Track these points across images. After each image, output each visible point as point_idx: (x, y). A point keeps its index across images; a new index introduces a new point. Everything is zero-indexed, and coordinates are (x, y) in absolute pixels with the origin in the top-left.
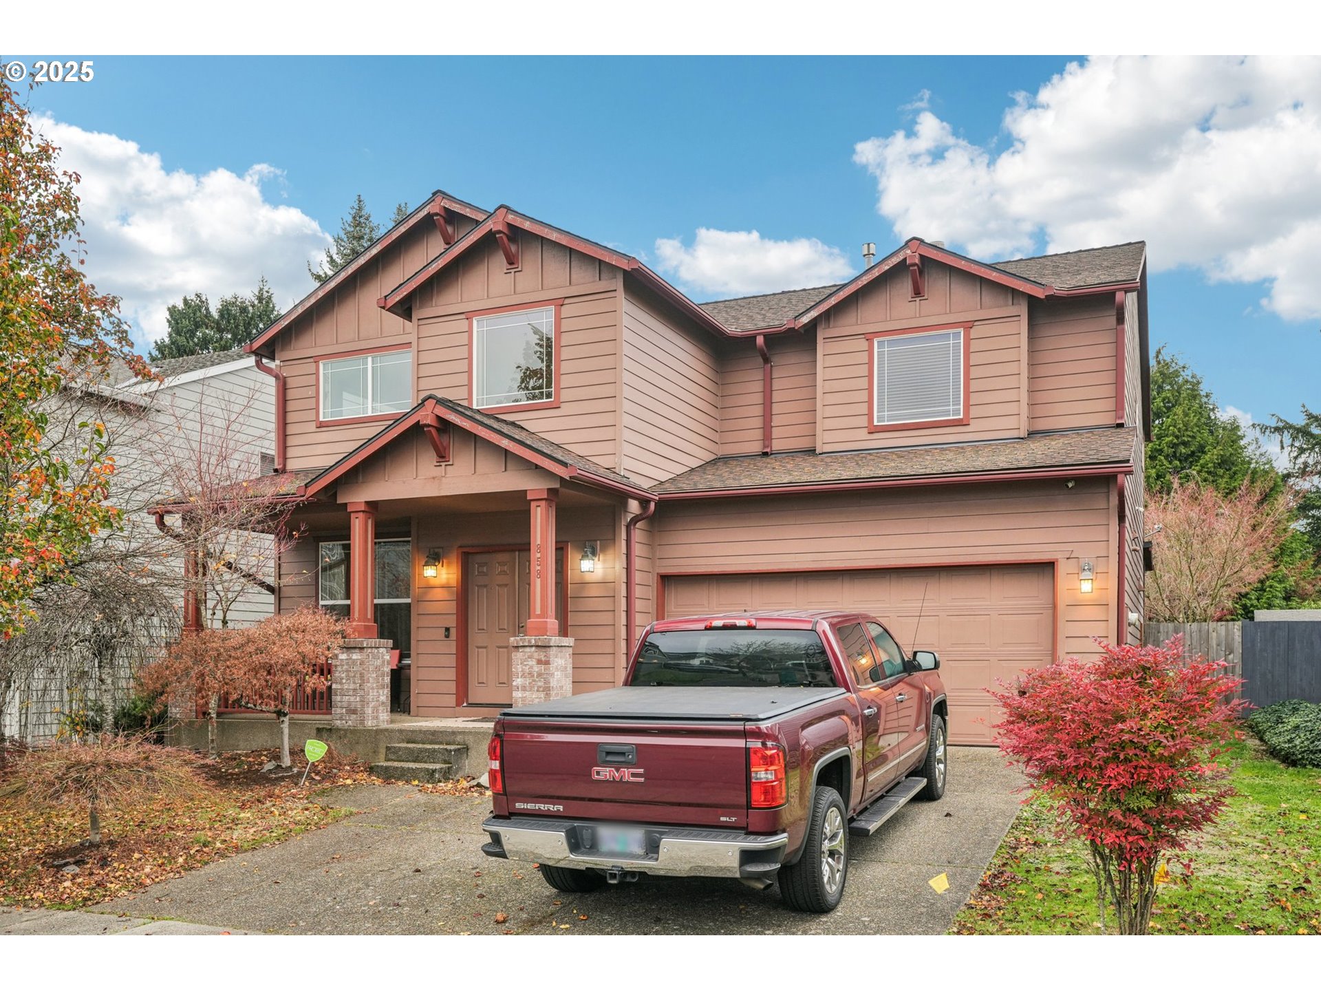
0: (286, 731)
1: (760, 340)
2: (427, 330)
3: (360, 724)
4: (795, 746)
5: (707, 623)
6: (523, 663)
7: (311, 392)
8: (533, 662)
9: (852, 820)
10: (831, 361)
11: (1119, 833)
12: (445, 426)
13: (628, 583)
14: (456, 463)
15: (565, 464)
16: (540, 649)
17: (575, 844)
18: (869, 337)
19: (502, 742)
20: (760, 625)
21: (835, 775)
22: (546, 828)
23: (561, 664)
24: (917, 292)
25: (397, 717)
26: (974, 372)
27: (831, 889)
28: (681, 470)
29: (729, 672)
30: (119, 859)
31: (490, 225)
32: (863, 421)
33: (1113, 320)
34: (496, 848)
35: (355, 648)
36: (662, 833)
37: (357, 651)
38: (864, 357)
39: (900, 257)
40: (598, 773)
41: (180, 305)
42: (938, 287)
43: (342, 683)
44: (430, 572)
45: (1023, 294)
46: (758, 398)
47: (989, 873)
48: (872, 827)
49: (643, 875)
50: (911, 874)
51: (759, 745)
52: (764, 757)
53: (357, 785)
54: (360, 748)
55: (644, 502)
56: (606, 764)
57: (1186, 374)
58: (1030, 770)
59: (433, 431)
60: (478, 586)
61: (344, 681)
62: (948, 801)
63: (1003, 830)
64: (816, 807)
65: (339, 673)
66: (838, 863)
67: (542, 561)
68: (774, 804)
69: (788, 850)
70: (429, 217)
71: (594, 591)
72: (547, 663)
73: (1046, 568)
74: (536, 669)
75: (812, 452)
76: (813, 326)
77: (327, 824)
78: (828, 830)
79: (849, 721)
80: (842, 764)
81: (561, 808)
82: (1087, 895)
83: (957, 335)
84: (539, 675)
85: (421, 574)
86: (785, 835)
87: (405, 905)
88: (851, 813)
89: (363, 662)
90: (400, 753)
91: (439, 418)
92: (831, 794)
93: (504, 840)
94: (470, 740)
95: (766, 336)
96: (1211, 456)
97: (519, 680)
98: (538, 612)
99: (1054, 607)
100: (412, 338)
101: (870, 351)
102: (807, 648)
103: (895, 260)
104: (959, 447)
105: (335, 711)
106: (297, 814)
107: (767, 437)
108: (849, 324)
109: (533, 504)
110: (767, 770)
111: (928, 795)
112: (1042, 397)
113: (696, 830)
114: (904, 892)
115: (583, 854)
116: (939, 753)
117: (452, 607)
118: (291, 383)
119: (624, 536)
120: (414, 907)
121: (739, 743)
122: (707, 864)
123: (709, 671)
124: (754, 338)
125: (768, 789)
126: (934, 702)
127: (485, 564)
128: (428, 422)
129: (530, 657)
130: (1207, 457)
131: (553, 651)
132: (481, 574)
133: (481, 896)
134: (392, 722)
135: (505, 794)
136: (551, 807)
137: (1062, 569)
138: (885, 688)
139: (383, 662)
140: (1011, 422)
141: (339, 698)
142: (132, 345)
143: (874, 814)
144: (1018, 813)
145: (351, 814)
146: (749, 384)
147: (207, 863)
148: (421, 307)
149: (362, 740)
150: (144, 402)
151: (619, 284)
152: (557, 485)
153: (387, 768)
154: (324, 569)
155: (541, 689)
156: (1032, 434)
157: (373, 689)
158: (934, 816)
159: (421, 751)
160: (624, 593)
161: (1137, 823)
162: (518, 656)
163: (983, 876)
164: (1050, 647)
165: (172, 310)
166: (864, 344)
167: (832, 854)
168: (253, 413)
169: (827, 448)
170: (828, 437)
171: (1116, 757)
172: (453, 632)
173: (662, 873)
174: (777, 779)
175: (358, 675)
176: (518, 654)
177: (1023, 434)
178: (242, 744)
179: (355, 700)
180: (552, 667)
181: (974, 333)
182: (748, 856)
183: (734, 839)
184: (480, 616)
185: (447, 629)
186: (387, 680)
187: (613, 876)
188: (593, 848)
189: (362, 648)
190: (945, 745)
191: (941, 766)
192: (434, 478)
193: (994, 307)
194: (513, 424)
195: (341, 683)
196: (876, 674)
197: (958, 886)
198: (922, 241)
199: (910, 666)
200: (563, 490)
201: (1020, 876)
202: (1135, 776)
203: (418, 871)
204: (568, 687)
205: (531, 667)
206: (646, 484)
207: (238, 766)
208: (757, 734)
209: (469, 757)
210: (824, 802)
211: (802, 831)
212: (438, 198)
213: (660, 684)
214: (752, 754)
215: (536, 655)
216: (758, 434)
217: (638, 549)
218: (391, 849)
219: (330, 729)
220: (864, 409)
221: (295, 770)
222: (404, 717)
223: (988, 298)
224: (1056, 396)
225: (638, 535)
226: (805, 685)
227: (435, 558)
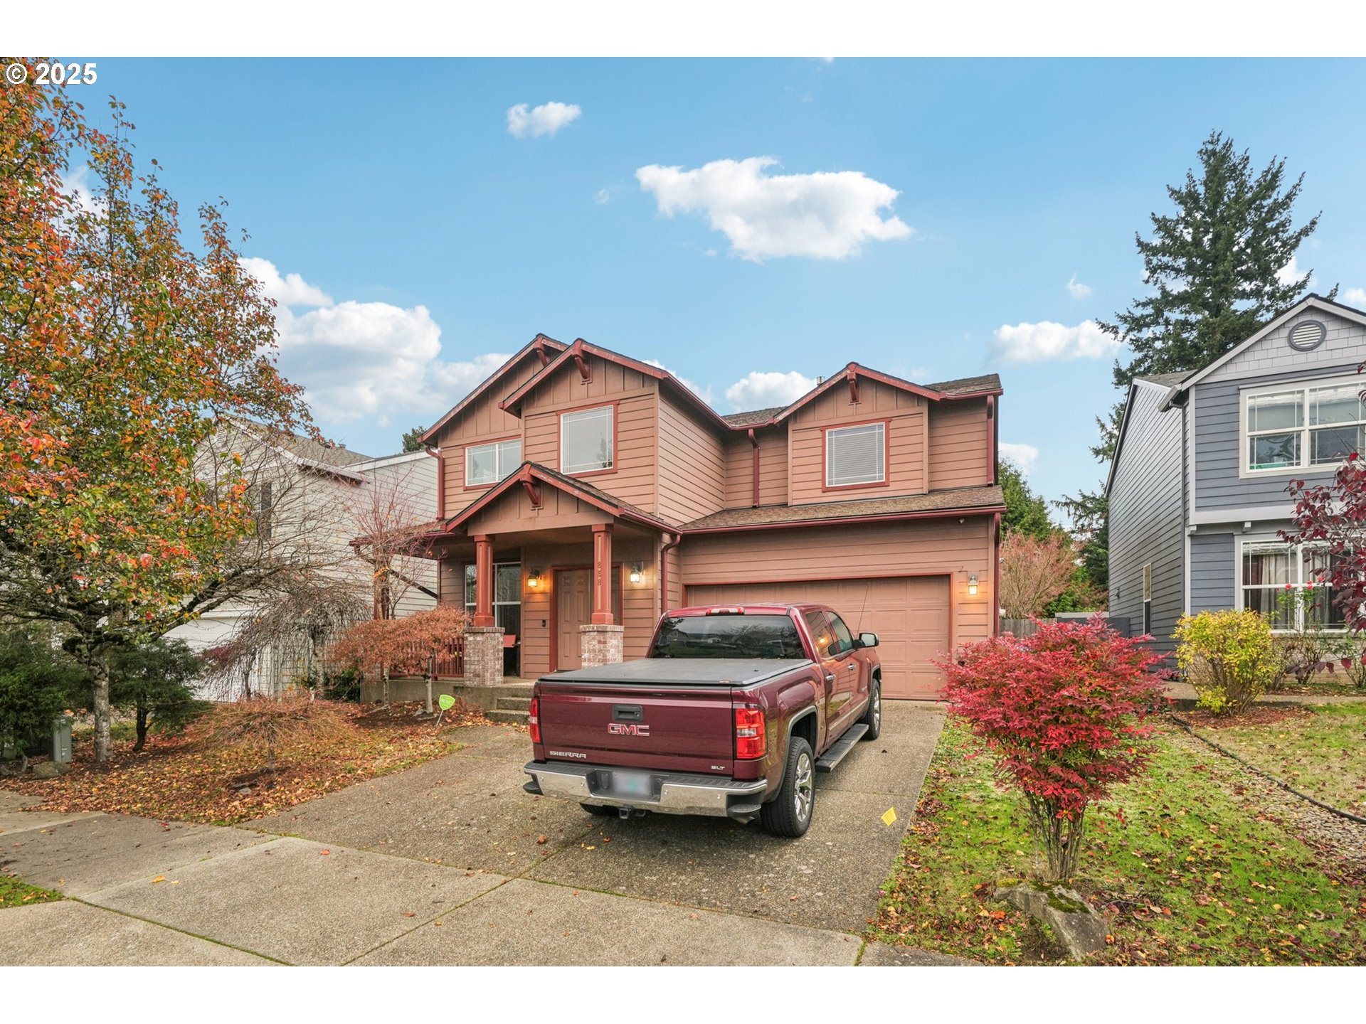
0: (430, 689)
1: (751, 432)
2: (531, 423)
3: (482, 684)
4: (773, 704)
5: (708, 611)
6: (589, 643)
7: (460, 468)
8: (595, 643)
9: (817, 760)
10: (797, 445)
11: (1056, 785)
12: (537, 482)
13: (662, 590)
14: (545, 508)
15: (616, 507)
16: (600, 633)
17: (595, 784)
18: (823, 429)
19: (539, 702)
20: (747, 612)
21: (806, 728)
22: (573, 772)
23: (615, 645)
24: (854, 399)
25: (508, 678)
26: (892, 451)
27: (802, 818)
28: (699, 516)
29: (730, 648)
30: (282, 784)
31: (571, 352)
32: (819, 484)
33: (985, 416)
34: (534, 788)
35: (478, 633)
36: (664, 779)
37: (480, 635)
38: (819, 443)
39: (843, 375)
40: (613, 728)
41: (410, 434)
42: (868, 395)
43: (470, 656)
44: (532, 583)
45: (925, 398)
46: (750, 471)
47: (922, 801)
48: (832, 765)
49: (649, 812)
50: (862, 801)
51: (744, 707)
52: (748, 717)
53: (475, 727)
54: (481, 701)
55: (673, 535)
56: (618, 721)
57: (1012, 470)
58: (976, 729)
59: (529, 486)
60: (564, 593)
62: (884, 738)
63: (926, 764)
64: (790, 754)
65: (468, 650)
66: (807, 796)
67: (602, 573)
68: (756, 756)
69: (767, 792)
70: (534, 350)
71: (639, 595)
72: (605, 643)
73: (945, 578)
74: (597, 647)
75: (785, 505)
76: (785, 422)
77: (443, 756)
78: (799, 772)
79: (815, 685)
80: (811, 718)
81: (585, 756)
82: (1003, 822)
83: (881, 427)
84: (600, 651)
85: (527, 585)
86: (765, 781)
87: (475, 825)
88: (817, 755)
89: (483, 642)
90: (507, 704)
91: (533, 477)
92: (802, 743)
93: (540, 780)
95: (755, 429)
96: (1028, 519)
97: (586, 654)
98: (599, 608)
99: (950, 605)
100: (522, 432)
101: (824, 438)
102: (782, 630)
103: (840, 377)
104: (883, 500)
105: (466, 675)
106: (424, 748)
107: (756, 496)
108: (810, 420)
109: (596, 535)
110: (749, 728)
111: (870, 736)
112: (937, 467)
113: (691, 777)
114: (858, 818)
115: (601, 794)
116: (876, 706)
117: (547, 607)
118: (447, 462)
119: (659, 558)
120: (481, 827)
121: (727, 705)
122: (703, 805)
123: (718, 648)
124: (747, 430)
125: (751, 744)
126: (873, 669)
127: (568, 578)
128: (525, 479)
129: (594, 639)
130: (1025, 520)
131: (609, 635)
132: (566, 584)
133: (534, 818)
134: (505, 682)
135: (542, 743)
136: (577, 755)
137: (956, 579)
138: (839, 660)
139: (498, 642)
140: (917, 484)
141: (468, 666)
142: (312, 420)
143: (833, 754)
144: (935, 750)
145: (463, 748)
146: (744, 462)
147: (345, 786)
148: (527, 408)
149: (483, 695)
150: (358, 477)
151: (656, 389)
152: (611, 521)
153: (496, 714)
154: (468, 584)
155: (601, 661)
156: (931, 492)
157: (491, 660)
158: (874, 752)
159: (520, 702)
160: (659, 596)
161: (1075, 778)
162: (585, 638)
163: (917, 804)
164: (947, 632)
165: (406, 437)
166: (819, 434)
167: (802, 789)
168: (415, 475)
169: (795, 503)
170: (796, 495)
171: (1057, 719)
172: (548, 623)
173: (666, 811)
174: (758, 735)
175: (481, 651)
177: (926, 491)
178: (409, 697)
179: (479, 668)
180: (609, 645)
181: (892, 425)
182: (733, 800)
183: (723, 785)
184: (564, 614)
185: (544, 621)
186: (501, 654)
187: (624, 813)
188: (609, 788)
189: (483, 633)
190: (880, 699)
191: (877, 715)
192: (530, 519)
193: (906, 408)
194: (586, 484)
196: (833, 649)
197: (902, 815)
198: (857, 364)
199: (857, 644)
200: (616, 525)
201: (946, 803)
202: (1074, 737)
203: (493, 795)
204: (620, 658)
205: (594, 646)
206: (675, 524)
207: (401, 712)
208: (742, 697)
210: (796, 750)
211: (778, 777)
212: (540, 339)
213: (673, 657)
214: (737, 715)
215: (597, 638)
216: (750, 494)
217: (669, 567)
218: (481, 776)
219: (460, 687)
220: (819, 476)
221: (435, 715)
222: (517, 679)
223: (901, 402)
224: (947, 466)
225: (669, 558)
226: (782, 658)
227: (536, 574)
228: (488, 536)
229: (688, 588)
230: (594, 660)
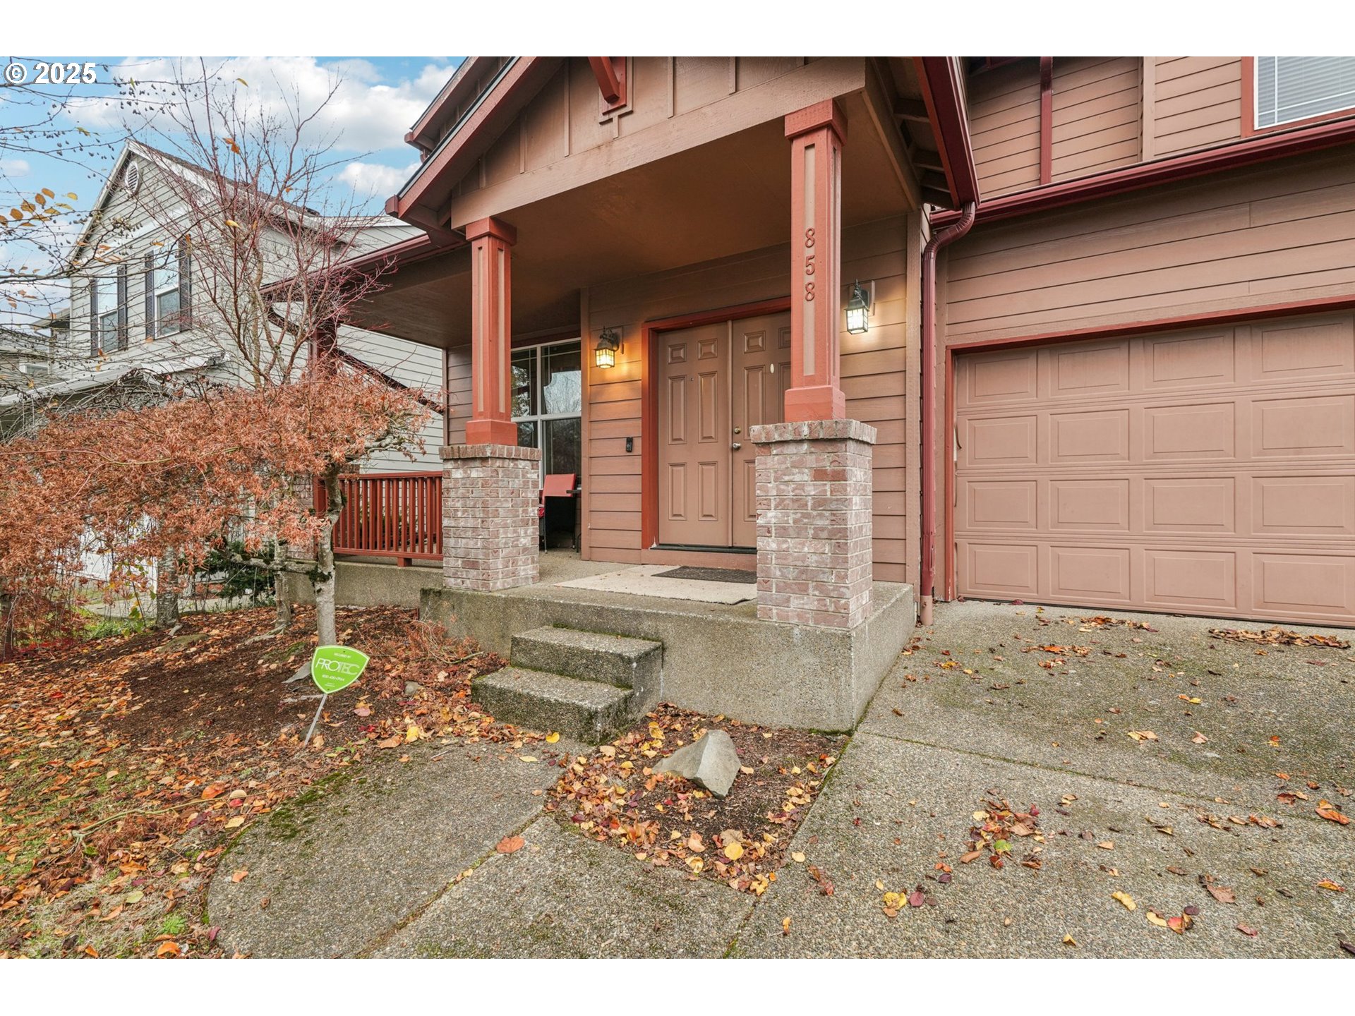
3: (483, 585)
6: (782, 478)
8: (804, 476)
14: (636, 110)
16: (821, 446)
25: (556, 559)
35: (474, 459)
37: (477, 463)
43: (457, 517)
44: (605, 359)
54: (481, 627)
60: (671, 378)
61: (459, 514)
65: (453, 503)
67: (819, 263)
71: (864, 366)
72: (837, 476)
74: (811, 490)
84: (820, 503)
85: (594, 365)
89: (486, 482)
90: (536, 653)
94: (669, 633)
97: (771, 514)
98: (809, 370)
105: (448, 563)
109: (798, 146)
117: (636, 409)
119: (919, 270)
127: (683, 346)
129: (798, 465)
132: (677, 360)
139: (526, 483)
141: (452, 542)
149: (484, 613)
155: (825, 535)
157: (505, 526)
159: (573, 654)
160: (918, 366)
162: (768, 463)
172: (638, 444)
175: (479, 505)
176: (769, 459)
179: (474, 546)
184: (672, 426)
185: (630, 441)
186: (534, 512)
189: (485, 459)
192: (599, 147)
195: (455, 518)
205: (801, 486)
209: (666, 667)
215: (811, 461)
219: (440, 592)
227: (612, 341)
228: (495, 219)
229: (962, 356)
230: (800, 532)
